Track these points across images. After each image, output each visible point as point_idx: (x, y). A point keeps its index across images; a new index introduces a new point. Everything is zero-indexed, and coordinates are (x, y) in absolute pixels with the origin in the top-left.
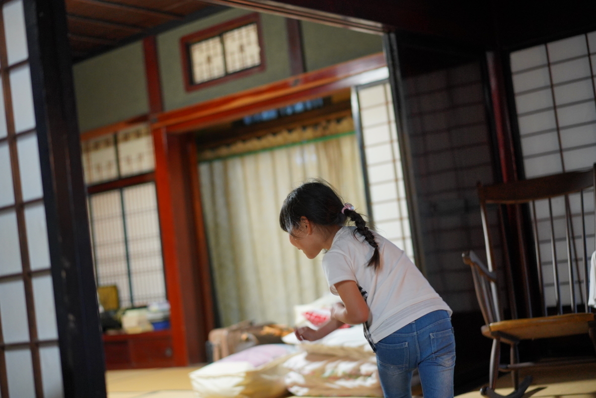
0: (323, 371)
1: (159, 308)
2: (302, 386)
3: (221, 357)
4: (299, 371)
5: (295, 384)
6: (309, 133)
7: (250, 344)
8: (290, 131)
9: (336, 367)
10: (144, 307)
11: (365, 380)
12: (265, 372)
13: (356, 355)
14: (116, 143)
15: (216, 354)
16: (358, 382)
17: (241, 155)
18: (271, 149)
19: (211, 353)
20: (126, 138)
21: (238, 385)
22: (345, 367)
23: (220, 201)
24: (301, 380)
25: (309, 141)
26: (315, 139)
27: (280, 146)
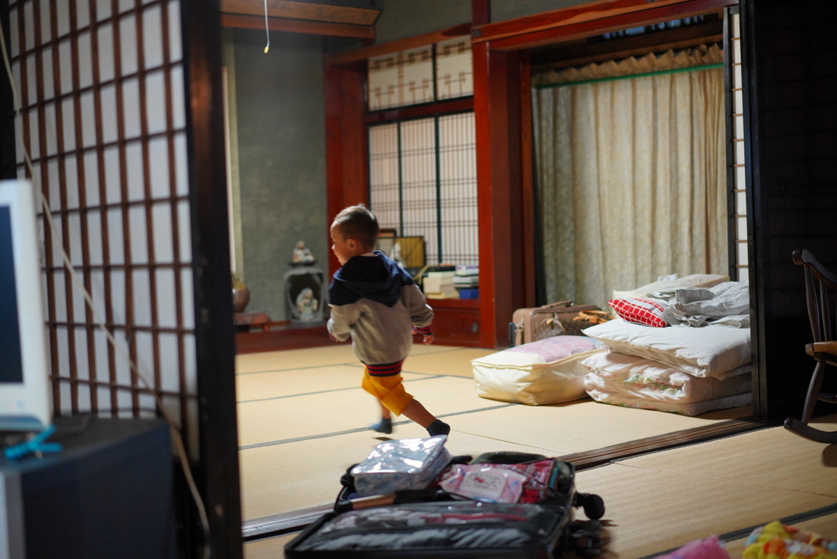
0: (626, 375)
1: (467, 271)
2: (602, 390)
3: (523, 342)
4: (599, 372)
5: (594, 387)
6: (682, 58)
7: (554, 332)
8: (658, 54)
9: (642, 372)
10: (452, 269)
11: (674, 393)
12: (558, 367)
13: (666, 361)
14: (434, 57)
15: (518, 338)
16: (666, 394)
17: (595, 80)
18: (632, 75)
19: (513, 337)
20: (447, 52)
21: (522, 380)
22: (652, 373)
23: (564, 139)
24: (601, 384)
25: (682, 69)
26: (689, 67)
27: (644, 74)
